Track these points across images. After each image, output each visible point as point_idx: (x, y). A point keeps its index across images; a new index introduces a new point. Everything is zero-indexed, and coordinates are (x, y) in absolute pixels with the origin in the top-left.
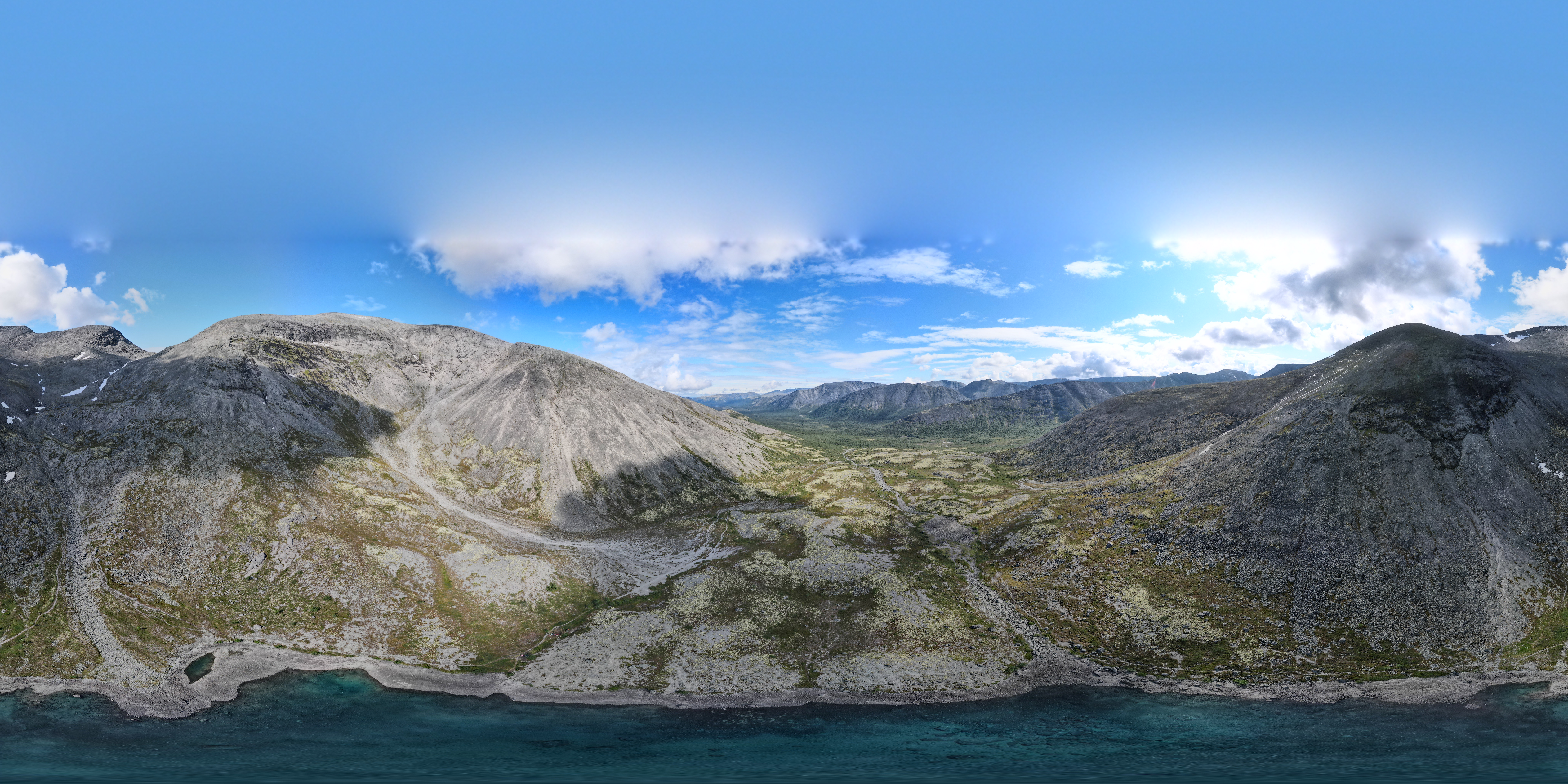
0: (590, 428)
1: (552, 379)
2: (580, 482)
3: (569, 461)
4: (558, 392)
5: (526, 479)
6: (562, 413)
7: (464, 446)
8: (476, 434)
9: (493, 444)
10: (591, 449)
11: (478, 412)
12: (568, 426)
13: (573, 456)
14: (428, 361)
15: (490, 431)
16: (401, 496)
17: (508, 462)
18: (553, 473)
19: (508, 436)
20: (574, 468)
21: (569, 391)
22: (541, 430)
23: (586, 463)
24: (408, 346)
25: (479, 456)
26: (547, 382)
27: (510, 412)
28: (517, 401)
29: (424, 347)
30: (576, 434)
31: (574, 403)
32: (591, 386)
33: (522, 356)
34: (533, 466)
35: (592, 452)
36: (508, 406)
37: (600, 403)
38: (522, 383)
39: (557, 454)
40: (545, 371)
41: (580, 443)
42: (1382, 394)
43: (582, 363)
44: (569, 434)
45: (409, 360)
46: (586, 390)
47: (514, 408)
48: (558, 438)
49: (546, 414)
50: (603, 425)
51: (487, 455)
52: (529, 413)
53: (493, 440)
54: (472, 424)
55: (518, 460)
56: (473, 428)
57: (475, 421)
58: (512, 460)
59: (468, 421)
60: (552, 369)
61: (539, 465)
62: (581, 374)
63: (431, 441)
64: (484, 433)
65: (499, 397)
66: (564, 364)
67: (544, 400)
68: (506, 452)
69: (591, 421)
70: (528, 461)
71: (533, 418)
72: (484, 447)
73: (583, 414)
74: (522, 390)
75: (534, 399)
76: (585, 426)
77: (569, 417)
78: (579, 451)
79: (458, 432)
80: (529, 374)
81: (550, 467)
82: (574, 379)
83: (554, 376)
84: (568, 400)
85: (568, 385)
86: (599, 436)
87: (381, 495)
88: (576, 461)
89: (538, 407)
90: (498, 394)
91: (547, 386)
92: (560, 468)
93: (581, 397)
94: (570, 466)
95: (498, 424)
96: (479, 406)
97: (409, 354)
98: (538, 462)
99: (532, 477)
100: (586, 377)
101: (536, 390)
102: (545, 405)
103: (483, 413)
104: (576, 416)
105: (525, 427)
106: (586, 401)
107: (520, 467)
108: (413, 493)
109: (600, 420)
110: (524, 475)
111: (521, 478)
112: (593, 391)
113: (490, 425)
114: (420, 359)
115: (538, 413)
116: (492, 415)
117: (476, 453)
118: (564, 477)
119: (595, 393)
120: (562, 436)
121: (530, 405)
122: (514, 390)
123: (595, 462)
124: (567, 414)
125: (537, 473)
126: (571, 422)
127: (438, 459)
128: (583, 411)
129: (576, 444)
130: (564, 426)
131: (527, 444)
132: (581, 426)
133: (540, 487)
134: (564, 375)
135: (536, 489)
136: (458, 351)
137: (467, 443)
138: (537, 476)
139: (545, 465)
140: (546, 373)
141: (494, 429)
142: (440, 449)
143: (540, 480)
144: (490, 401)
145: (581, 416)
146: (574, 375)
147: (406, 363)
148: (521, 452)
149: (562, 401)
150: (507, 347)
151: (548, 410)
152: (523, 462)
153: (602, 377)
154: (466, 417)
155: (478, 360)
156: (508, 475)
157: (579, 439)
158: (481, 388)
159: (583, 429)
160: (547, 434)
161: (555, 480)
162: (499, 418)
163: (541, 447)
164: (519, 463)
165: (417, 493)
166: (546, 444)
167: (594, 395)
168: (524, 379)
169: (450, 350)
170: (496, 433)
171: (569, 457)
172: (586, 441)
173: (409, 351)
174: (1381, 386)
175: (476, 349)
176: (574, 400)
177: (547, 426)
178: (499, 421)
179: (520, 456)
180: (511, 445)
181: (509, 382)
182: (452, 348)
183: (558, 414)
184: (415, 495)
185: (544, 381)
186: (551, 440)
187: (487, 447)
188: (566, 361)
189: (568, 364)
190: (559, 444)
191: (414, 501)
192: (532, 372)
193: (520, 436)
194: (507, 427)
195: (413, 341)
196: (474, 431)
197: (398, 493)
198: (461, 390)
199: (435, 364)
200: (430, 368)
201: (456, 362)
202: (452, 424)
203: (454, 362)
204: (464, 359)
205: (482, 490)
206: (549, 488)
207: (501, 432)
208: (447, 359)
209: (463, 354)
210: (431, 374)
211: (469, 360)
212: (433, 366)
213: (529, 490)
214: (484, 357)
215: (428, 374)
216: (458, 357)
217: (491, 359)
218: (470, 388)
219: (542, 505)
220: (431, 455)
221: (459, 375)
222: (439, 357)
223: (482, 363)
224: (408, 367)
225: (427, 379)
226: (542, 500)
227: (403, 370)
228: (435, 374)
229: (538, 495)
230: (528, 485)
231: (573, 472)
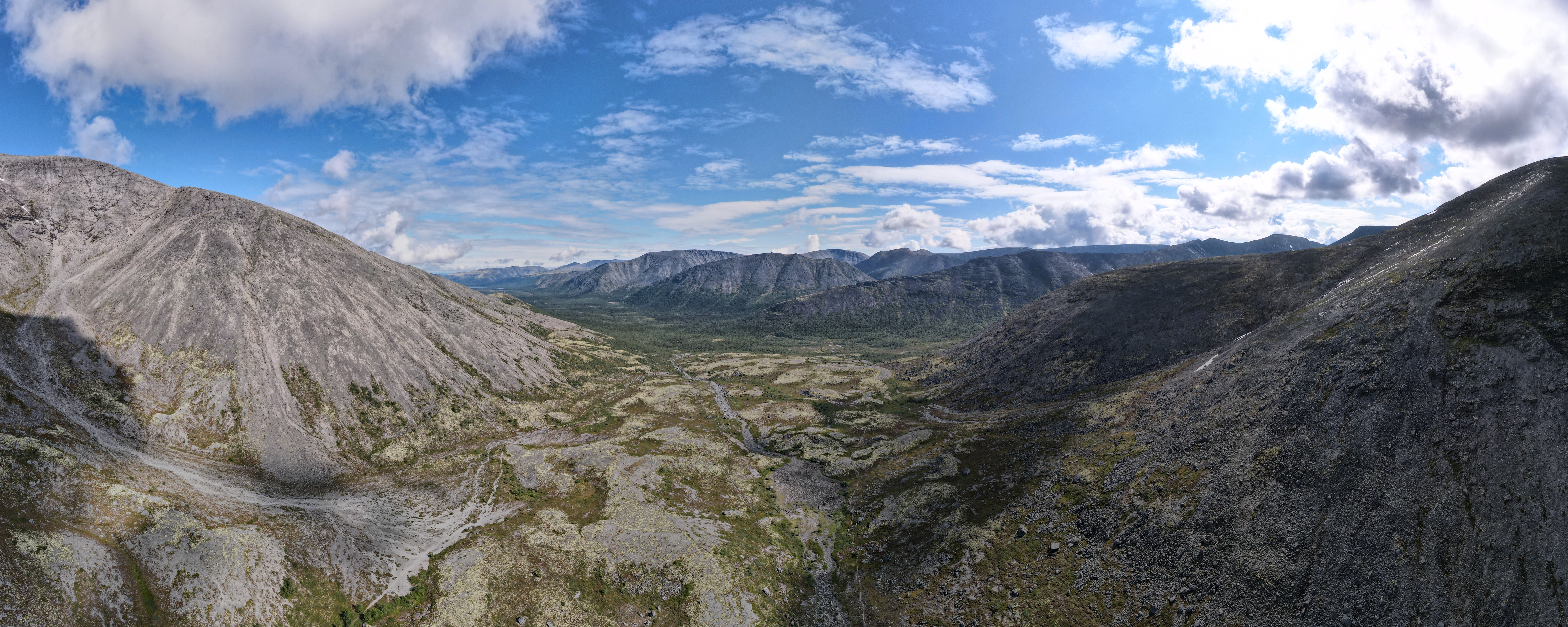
0: (302, 317)
1: (242, 244)
2: (295, 398)
3: (277, 366)
4: (253, 264)
5: (218, 396)
6: (260, 295)
7: (119, 346)
8: (134, 327)
9: (163, 342)
10: (307, 349)
11: (134, 295)
12: (270, 315)
13: (281, 358)
14: (45, 214)
15: (156, 323)
16: (42, 431)
17: (187, 370)
18: (255, 384)
19: (184, 331)
20: (285, 376)
21: (269, 262)
22: (232, 320)
23: (301, 369)
24: (13, 192)
25: (144, 361)
26: (235, 248)
27: (184, 294)
28: (193, 277)
29: (37, 193)
30: (283, 326)
31: (278, 280)
32: (301, 255)
33: (194, 209)
34: (226, 374)
35: (308, 353)
36: (180, 285)
37: (316, 281)
38: (197, 250)
39: (258, 356)
40: (230, 232)
41: (290, 340)
42: (1495, 275)
43: (285, 219)
44: (274, 326)
45: (17, 213)
46: (294, 260)
47: (189, 288)
48: (257, 331)
49: (237, 296)
50: (321, 312)
51: (156, 359)
52: (213, 296)
53: (162, 336)
54: (127, 311)
55: (202, 366)
56: (129, 318)
57: (130, 307)
58: (193, 367)
59: (120, 308)
60: (241, 229)
61: (234, 373)
62: (284, 237)
63: (66, 339)
64: (147, 326)
65: (166, 271)
66: (259, 222)
67: (233, 275)
68: (183, 353)
69: (304, 307)
70: (217, 368)
71: (218, 303)
72: (150, 347)
73: (292, 297)
74: (199, 261)
75: (218, 274)
76: (296, 315)
77: (272, 301)
78: (290, 351)
79: (106, 325)
80: (207, 237)
81: (250, 376)
82: (276, 245)
83: (244, 239)
84: (268, 276)
85: (267, 253)
86: (318, 329)
87: (11, 432)
88: (287, 366)
89: (224, 287)
90: (163, 266)
91: (235, 255)
92: (265, 377)
93: (288, 271)
94: (279, 375)
95: (167, 312)
96: (134, 285)
97: (15, 205)
98: (232, 369)
99: (226, 393)
100: (293, 242)
101: (219, 260)
102: (235, 282)
103: (143, 295)
104: (281, 300)
105: (208, 316)
106: (294, 278)
107: (206, 377)
108: (58, 427)
109: (317, 306)
110: (214, 390)
111: (210, 395)
112: (304, 262)
113: (155, 313)
114: (33, 212)
115: (226, 295)
116: (157, 299)
117: (138, 357)
118: (272, 391)
119: (307, 265)
120: (263, 330)
121: (213, 284)
122: (186, 260)
123: (314, 367)
124: (268, 296)
125: (232, 386)
126: (275, 308)
127: (83, 368)
128: (291, 292)
129: (285, 341)
130: (265, 315)
131: (213, 340)
132: (289, 314)
133: (240, 408)
134: (260, 238)
135: (234, 411)
136: (91, 199)
137: (122, 341)
138: (233, 390)
139: (242, 373)
140: (232, 235)
141: (162, 321)
142: (83, 351)
143: (237, 396)
144: (152, 276)
145: (289, 299)
146: (276, 239)
147: (12, 218)
148: (205, 354)
149: (258, 279)
150: (168, 193)
151: (239, 291)
152: (210, 369)
153: (316, 243)
154: (116, 302)
155: (125, 214)
156: (190, 391)
157: (289, 334)
158: (136, 258)
159: (292, 319)
160: (241, 326)
161: (260, 396)
162: (169, 302)
163: (234, 345)
164: (204, 372)
165: (64, 426)
166: (240, 341)
167: (306, 269)
168: (200, 244)
169: (78, 198)
170: (166, 326)
171: (276, 360)
172: (299, 336)
173: (15, 199)
174: (1495, 262)
175: (120, 197)
176: (277, 275)
177: (239, 316)
178: (168, 307)
179: (205, 360)
180: (189, 343)
181: (178, 248)
182: (82, 195)
183: (254, 297)
184: (60, 430)
185: (230, 247)
186: (248, 335)
187: (153, 346)
188: (262, 217)
189: (264, 222)
190: (260, 340)
191: (62, 439)
192: (212, 234)
193: (202, 331)
194: (181, 316)
195: (19, 184)
196: (130, 324)
197: (35, 428)
198: (102, 261)
199: (56, 220)
200: (49, 227)
201: (90, 217)
202: (95, 312)
203: (86, 217)
204: (101, 213)
205: (157, 415)
206: (252, 409)
207: (173, 324)
208: (76, 213)
209: (99, 205)
210: (52, 236)
211: (109, 213)
212: (54, 223)
213: (223, 413)
214: (133, 209)
215: (46, 236)
216: (93, 209)
217: (144, 213)
218: (117, 258)
219: (245, 437)
220: (70, 362)
221: (96, 237)
222: (62, 210)
223: (131, 219)
224: (15, 225)
225: (47, 243)
226: (245, 429)
227: (9, 230)
228: (58, 235)
229: (237, 421)
230: (221, 406)
231: (284, 384)
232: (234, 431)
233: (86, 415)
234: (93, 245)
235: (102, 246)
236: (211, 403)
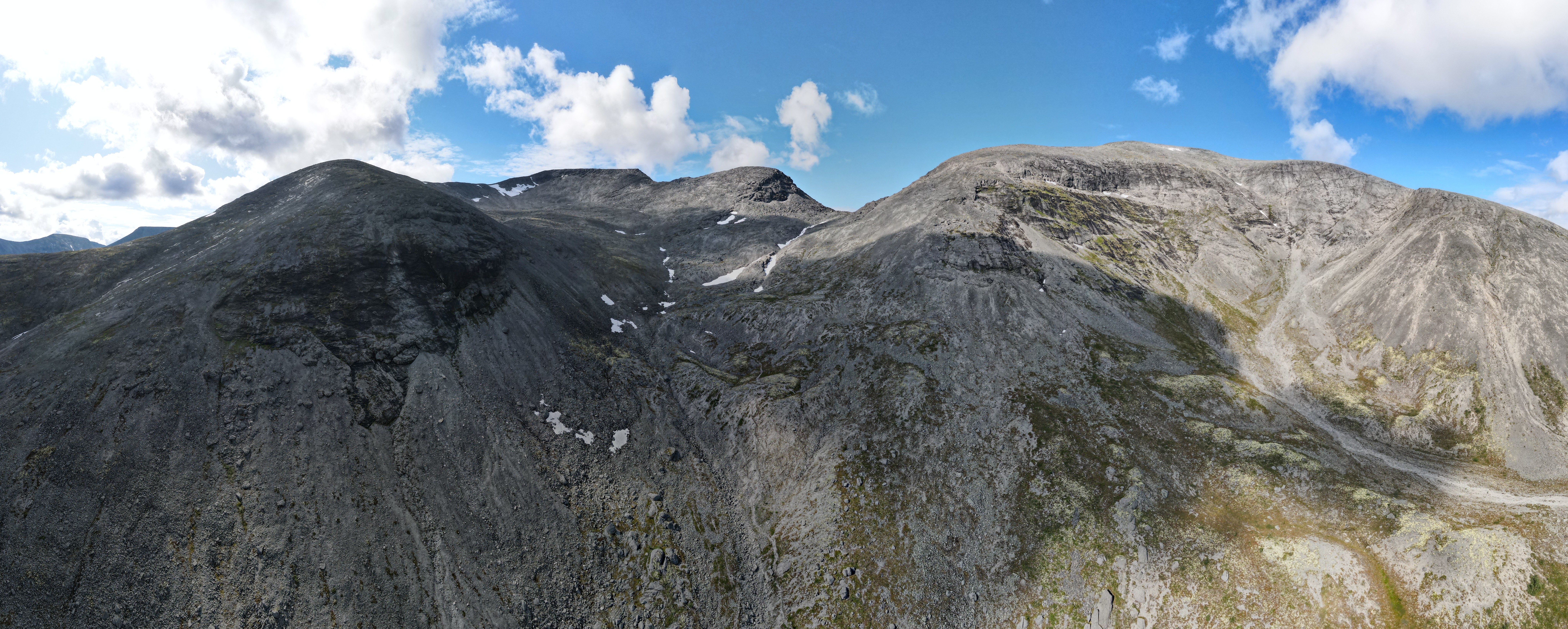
0: (1543, 316)
1: (1482, 245)
2: (1537, 398)
3: (1518, 365)
4: (1493, 265)
5: (1461, 396)
6: (1501, 295)
7: (1360, 350)
8: (1375, 329)
9: (1404, 344)
10: (1548, 347)
11: (1375, 298)
12: (1511, 315)
13: (1523, 357)
14: (1283, 218)
15: (1397, 325)
16: (1285, 436)
17: (1430, 372)
18: (1498, 384)
19: (1425, 332)
20: (1527, 375)
21: (1509, 262)
22: (1473, 320)
23: (1542, 368)
24: (1251, 196)
25: (1385, 363)
26: (1475, 249)
27: (1425, 295)
28: (1434, 279)
29: (1275, 198)
30: (1524, 325)
31: (1518, 280)
32: (1540, 254)
33: (1433, 210)
34: (1469, 375)
35: (1549, 352)
36: (1420, 287)
37: (1555, 280)
38: (1437, 252)
39: (1500, 356)
40: (1469, 233)
41: (1531, 339)
43: (1523, 219)
44: (1515, 326)
45: (1255, 217)
46: (1533, 260)
47: (1429, 289)
48: (1499, 331)
49: (1478, 297)
50: (1562, 311)
51: (1397, 361)
52: (1453, 296)
53: (1403, 338)
54: (1368, 314)
55: (1444, 368)
56: (1370, 321)
57: (1371, 310)
58: (1435, 369)
59: (1360, 311)
60: (1481, 229)
61: (1477, 374)
62: (1523, 238)
63: (1307, 342)
64: (1388, 328)
65: (1405, 273)
66: (1497, 222)
67: (1474, 277)
68: (1424, 355)
69: (1544, 307)
70: (1459, 369)
71: (1459, 304)
72: (1391, 350)
73: (1532, 296)
74: (1439, 263)
75: (1458, 276)
76: (1537, 314)
77: (1512, 300)
78: (1532, 351)
79: (1347, 328)
80: (1446, 238)
81: (1493, 376)
82: (1515, 245)
83: (1484, 240)
84: (1509, 276)
85: (1506, 253)
86: (1558, 328)
87: (1255, 437)
88: (1528, 365)
89: (1465, 287)
90: (1403, 268)
91: (1475, 256)
92: (1506, 376)
93: (1527, 271)
94: (1521, 374)
95: (1408, 314)
96: (1374, 287)
97: (1254, 209)
98: (1475, 369)
99: (1469, 393)
100: (1532, 242)
101: (1460, 261)
102: (1475, 284)
103: (1383, 297)
104: (1522, 299)
105: (1449, 316)
106: (1535, 277)
107: (1448, 377)
108: (1301, 431)
109: (1558, 305)
110: (1457, 390)
111: (1453, 396)
112: (1543, 261)
113: (1396, 315)
114: (1271, 216)
115: (1467, 295)
116: (1398, 301)
117: (1379, 360)
118: (1515, 391)
119: (1547, 265)
120: (1505, 330)
121: (1454, 285)
122: (1426, 262)
123: (1555, 366)
124: (1509, 296)
125: (1475, 386)
126: (1515, 308)
127: (1325, 372)
128: (1531, 291)
129: (1526, 341)
130: (1506, 315)
131: (1455, 342)
132: (1530, 314)
133: (1483, 408)
134: (1499, 238)
135: (1477, 411)
136: (1329, 203)
137: (1363, 344)
138: (1476, 390)
139: (1485, 374)
140: (1471, 236)
141: (1402, 322)
142: (1324, 355)
143: (1480, 396)
144: (1392, 279)
145: (1529, 299)
146: (1515, 239)
147: (1251, 222)
148: (1447, 356)
149: (1499, 279)
150: (1406, 195)
151: (1480, 291)
152: (1453, 370)
153: (1555, 242)
154: (1356, 305)
155: (1363, 217)
156: (1433, 392)
157: (1530, 333)
158: (1374, 261)
159: (1533, 318)
160: (1482, 326)
161: (1503, 396)
162: (1409, 304)
163: (1476, 345)
164: (1447, 373)
165: (1307, 430)
166: (1482, 342)
167: (1545, 269)
168: (1440, 246)
169: (1316, 201)
170: (1407, 327)
171: (1517, 359)
172: (1540, 335)
173: (1253, 203)
175: (1358, 199)
176: (1517, 275)
177: (1481, 316)
178: (1408, 309)
179: (1448, 362)
180: (1431, 345)
181: (1417, 250)
182: (1319, 198)
183: (1495, 297)
184: (1305, 435)
185: (1470, 248)
186: (1489, 335)
187: (1395, 349)
188: (1500, 217)
189: (1503, 222)
190: (1501, 341)
191: (1306, 443)
192: (1451, 235)
193: (1444, 332)
194: (1422, 318)
195: (1257, 189)
196: (1371, 326)
197: (1279, 433)
198: (1341, 265)
199: (1294, 224)
200: (1287, 231)
201: (1328, 220)
202: (1336, 315)
203: (1324, 220)
204: (1339, 216)
205: (1400, 417)
206: (1495, 408)
207: (1414, 327)
208: (1313, 216)
209: (1337, 208)
210: (1290, 239)
211: (1347, 216)
212: (1292, 227)
213: (1467, 413)
214: (1371, 212)
215: (1285, 240)
216: (1331, 212)
217: (1382, 215)
218: (1356, 261)
219: (1490, 437)
220: (1312, 366)
221: (1335, 240)
222: (1300, 214)
223: (1369, 221)
224: (1254, 229)
225: (1285, 247)
226: (1489, 429)
227: (1248, 234)
228: (1296, 239)
229: (1481, 421)
230: (1465, 406)
231: (1526, 383)
232: (1478, 431)
233: (1329, 419)
234: (1331, 248)
235: (1341, 249)
236: (1454, 404)
